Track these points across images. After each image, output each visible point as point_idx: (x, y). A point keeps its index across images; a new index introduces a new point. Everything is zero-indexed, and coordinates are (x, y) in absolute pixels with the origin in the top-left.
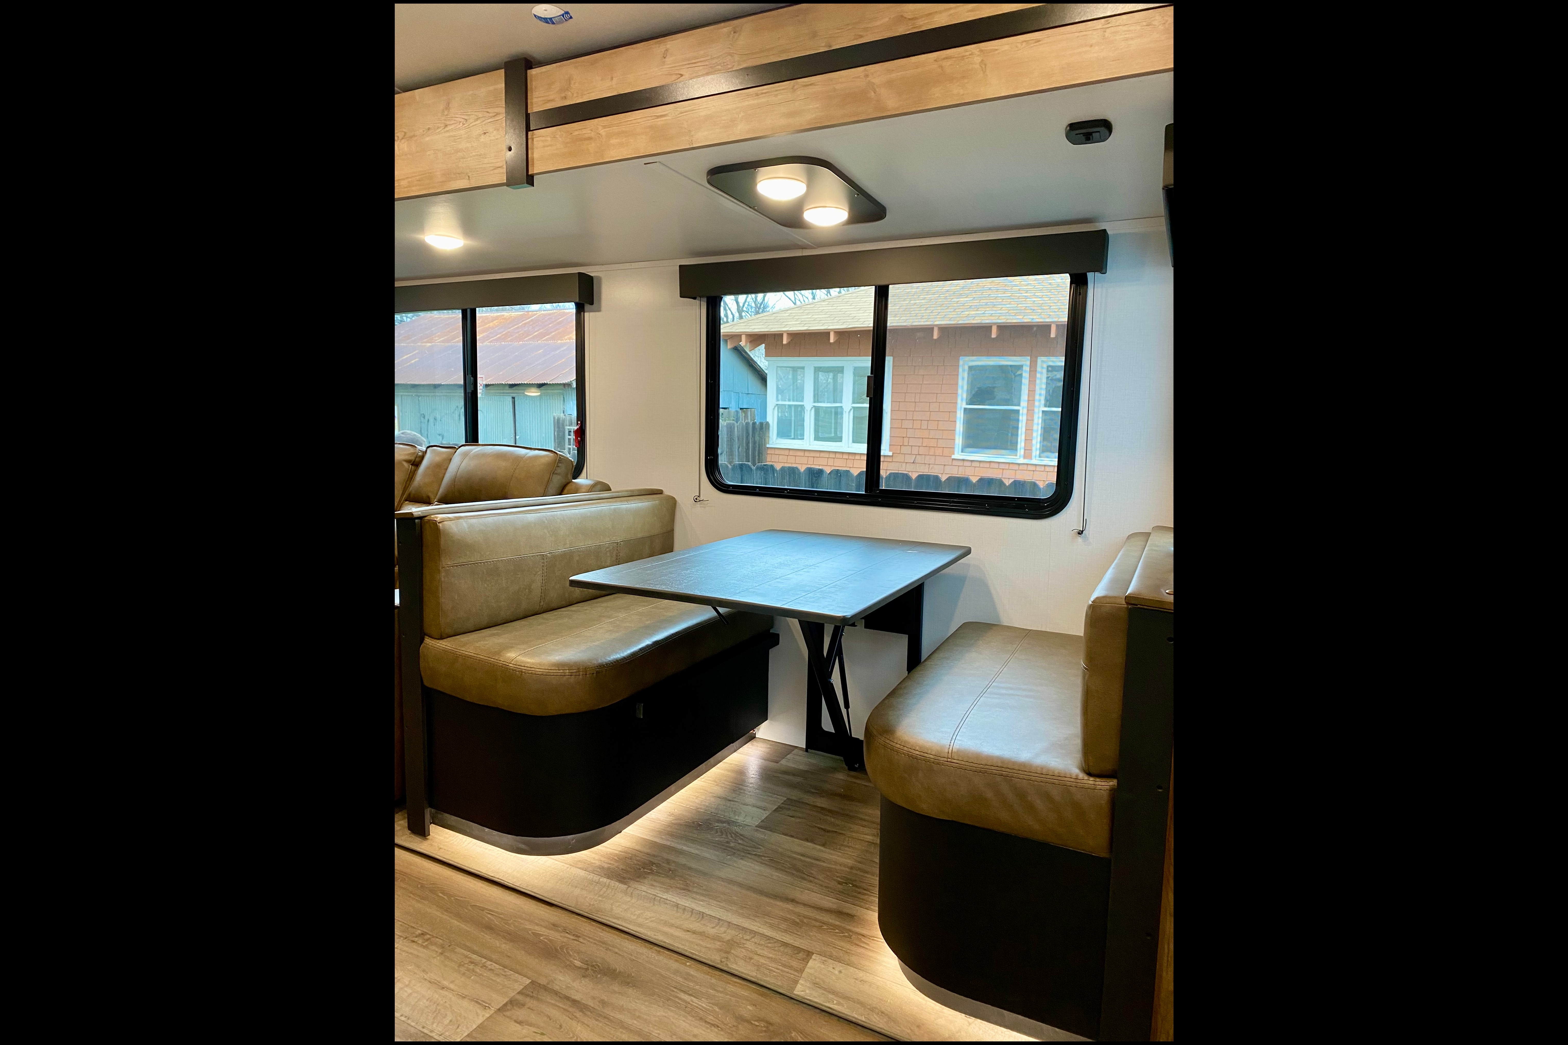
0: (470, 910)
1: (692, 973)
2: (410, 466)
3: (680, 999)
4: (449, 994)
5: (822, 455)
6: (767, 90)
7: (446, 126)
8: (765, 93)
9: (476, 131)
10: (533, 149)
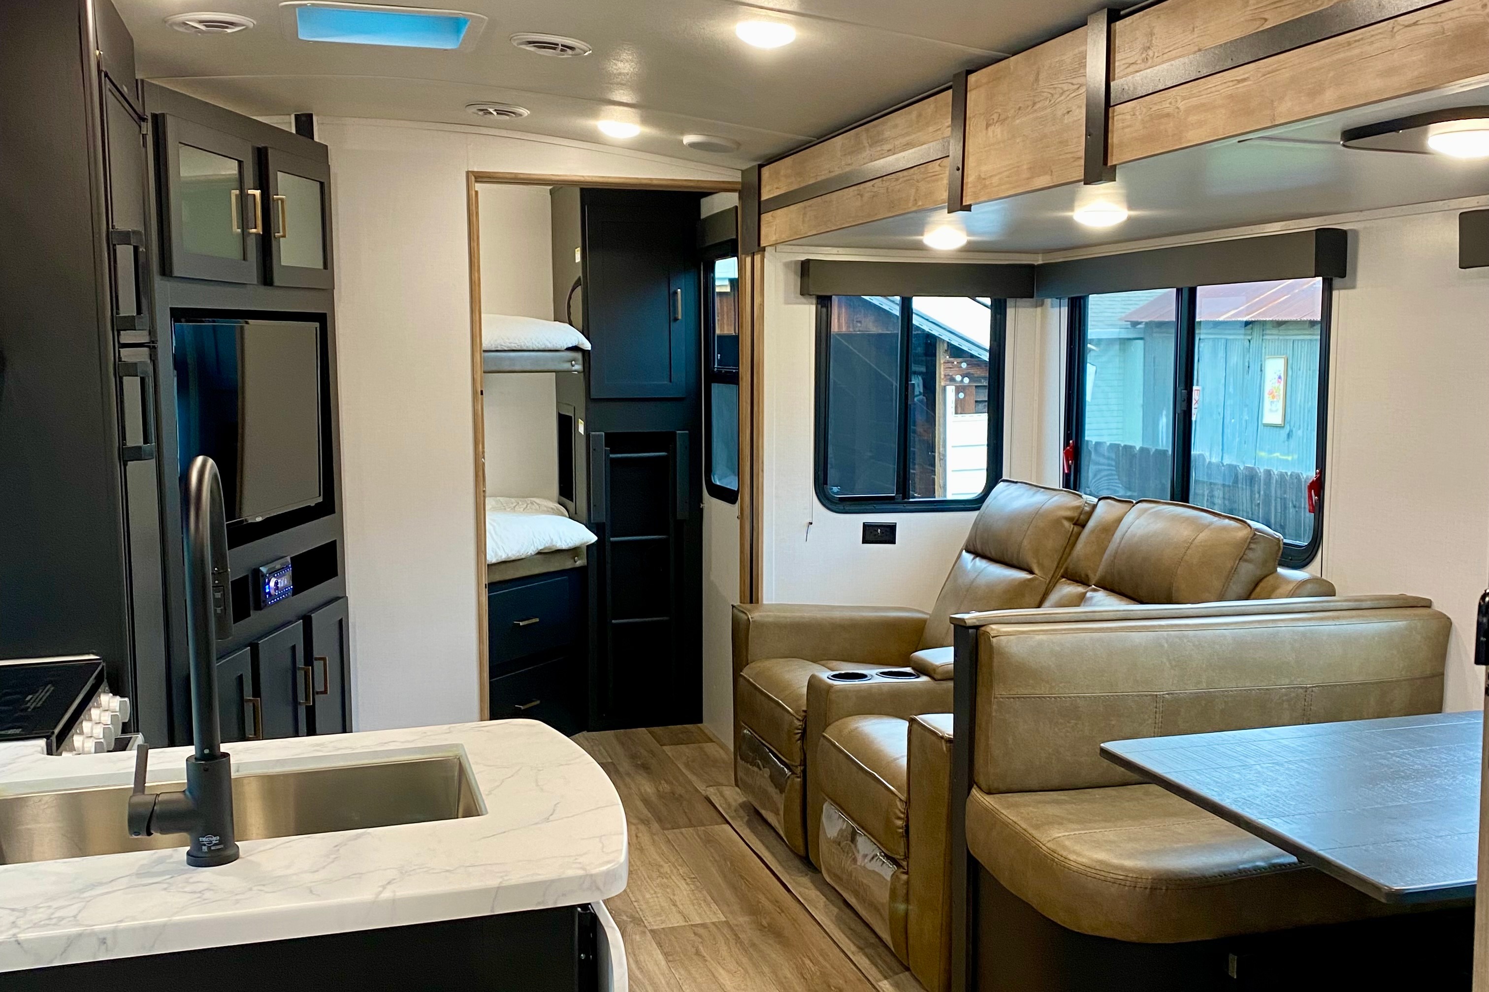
2: (1072, 526)
6: (1361, 37)
7: (1034, 104)
8: (1359, 41)
9: (1060, 110)
10: (1113, 132)
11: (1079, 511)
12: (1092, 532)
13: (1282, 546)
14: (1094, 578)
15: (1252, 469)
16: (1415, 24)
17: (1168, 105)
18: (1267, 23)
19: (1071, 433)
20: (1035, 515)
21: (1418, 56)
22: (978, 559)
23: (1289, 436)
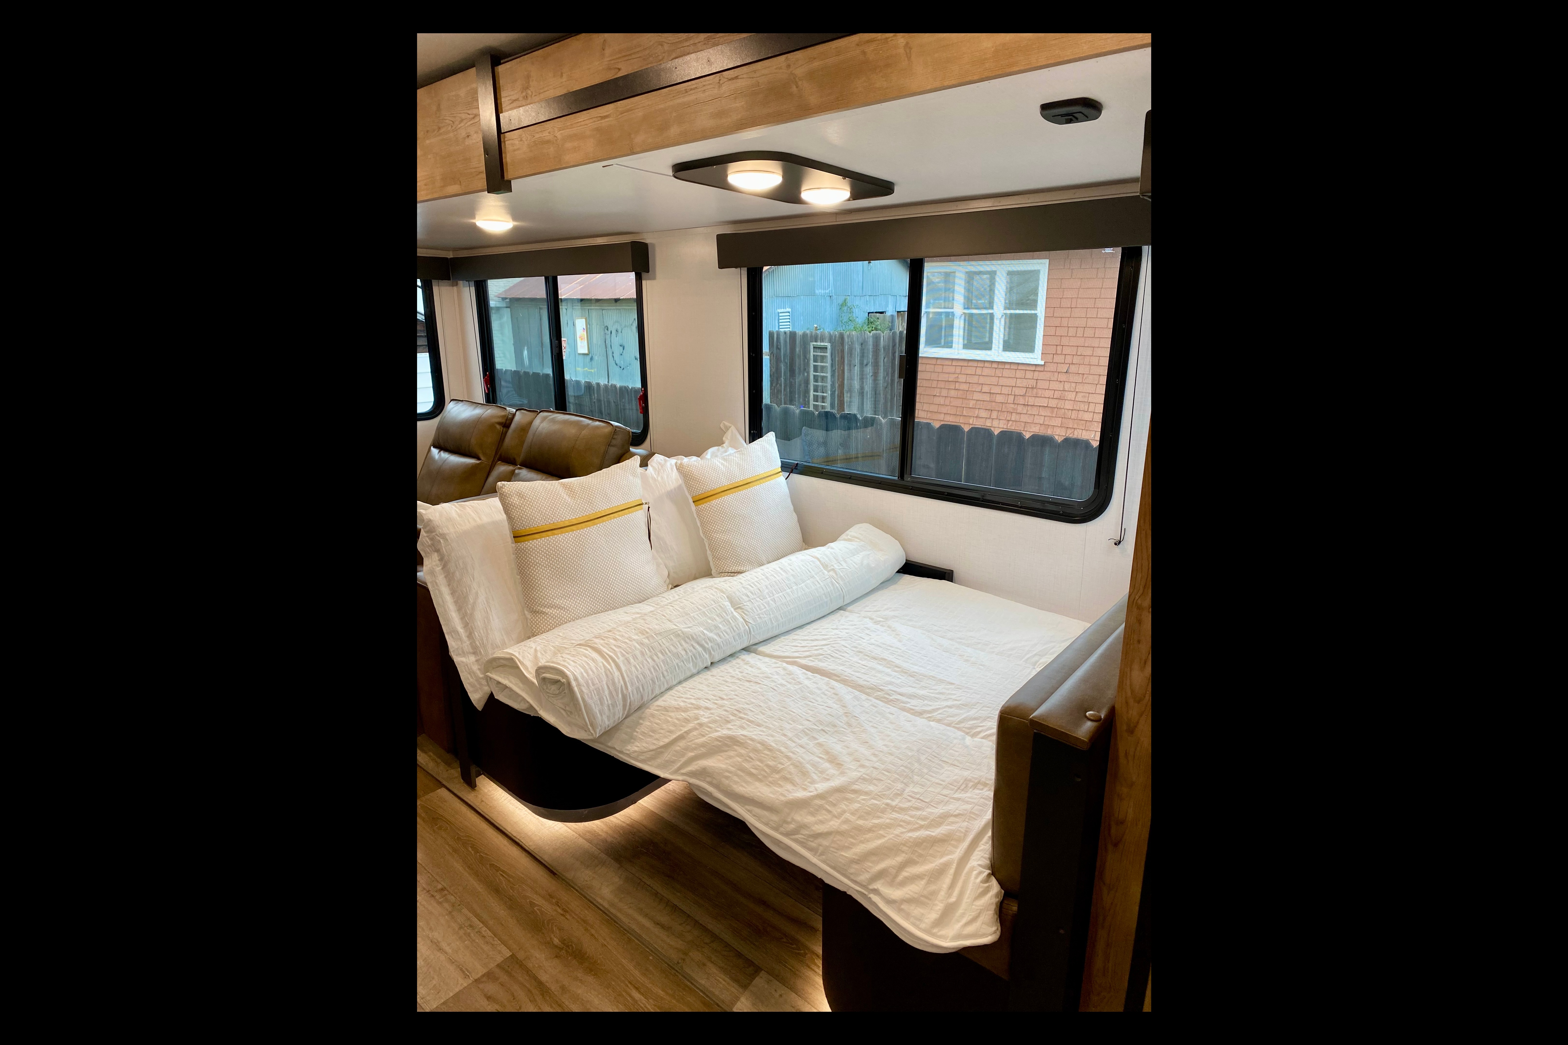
0: (487, 869)
1: (651, 968)
2: (501, 428)
3: (631, 996)
4: (443, 957)
5: (970, 364)
6: (694, 86)
7: (439, 128)
8: (694, 89)
9: (463, 133)
10: (506, 153)
11: (506, 418)
12: (514, 431)
13: (631, 435)
14: (519, 460)
15: (589, 382)
16: (737, 78)
17: (548, 134)
18: (620, 72)
19: (487, 367)
20: (476, 423)
21: (739, 104)
22: (442, 452)
23: (591, 359)
